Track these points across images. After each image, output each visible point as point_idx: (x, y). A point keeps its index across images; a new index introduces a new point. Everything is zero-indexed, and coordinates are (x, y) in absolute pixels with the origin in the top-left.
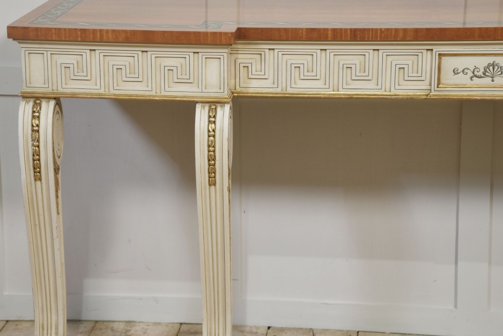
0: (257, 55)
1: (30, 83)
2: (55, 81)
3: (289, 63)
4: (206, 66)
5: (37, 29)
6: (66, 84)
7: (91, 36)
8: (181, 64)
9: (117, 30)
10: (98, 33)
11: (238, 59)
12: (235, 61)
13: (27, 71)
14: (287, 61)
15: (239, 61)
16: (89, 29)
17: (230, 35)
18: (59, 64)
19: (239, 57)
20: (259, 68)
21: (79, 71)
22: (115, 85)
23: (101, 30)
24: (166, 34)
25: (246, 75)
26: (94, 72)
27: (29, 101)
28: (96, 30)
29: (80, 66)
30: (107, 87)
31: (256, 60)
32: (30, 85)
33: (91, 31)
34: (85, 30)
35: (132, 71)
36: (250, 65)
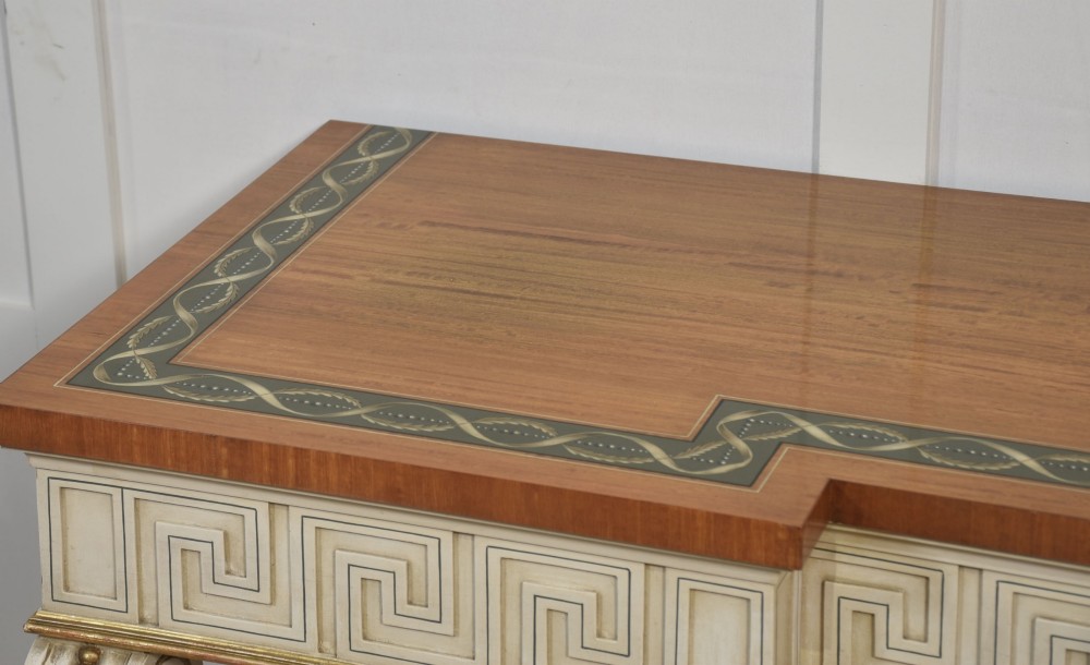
0: (913, 579)
1: (67, 588)
2: (148, 589)
3: (1045, 628)
4: (691, 617)
5: (78, 419)
6: (186, 608)
7: (266, 468)
8: (599, 598)
9: (357, 459)
10: (291, 462)
11: (832, 579)
12: (823, 585)
13: (57, 548)
14: (1033, 622)
15: (837, 589)
16: (261, 444)
17: (782, 536)
18: (162, 537)
19: (838, 575)
20: (916, 626)
21: (232, 567)
22: (357, 634)
23: (300, 453)
24: (536, 496)
25: (864, 642)
26: (282, 579)
27: (62, 649)
28: (285, 448)
29: (237, 551)
30: (328, 634)
31: (905, 594)
32: (67, 596)
33: (265, 449)
34: (244, 444)
35: (418, 592)
36: (880, 612)
